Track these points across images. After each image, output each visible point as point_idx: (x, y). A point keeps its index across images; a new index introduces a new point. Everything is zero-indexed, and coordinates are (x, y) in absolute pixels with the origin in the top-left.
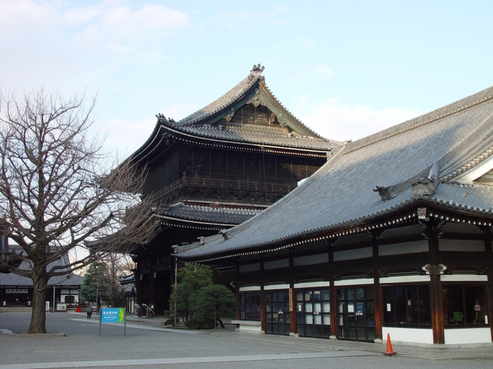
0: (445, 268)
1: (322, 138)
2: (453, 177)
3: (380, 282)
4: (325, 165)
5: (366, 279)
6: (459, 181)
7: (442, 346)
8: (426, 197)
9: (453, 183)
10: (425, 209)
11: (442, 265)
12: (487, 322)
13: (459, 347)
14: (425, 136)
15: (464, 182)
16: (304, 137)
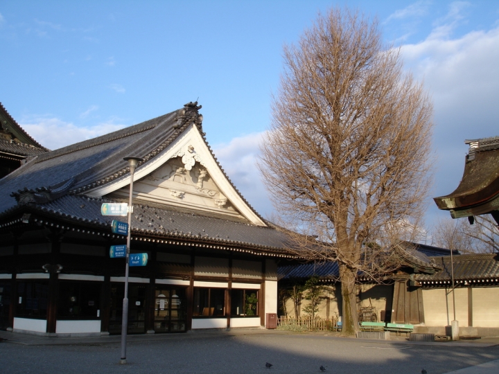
0: (61, 268)
1: (42, 148)
2: (82, 191)
3: (17, 278)
4: (18, 169)
5: (7, 275)
6: (87, 195)
7: (52, 334)
8: (30, 204)
9: (81, 196)
10: (29, 215)
11: (58, 265)
12: (98, 316)
13: (69, 336)
14: (92, 154)
15: (92, 196)
16: (26, 144)
